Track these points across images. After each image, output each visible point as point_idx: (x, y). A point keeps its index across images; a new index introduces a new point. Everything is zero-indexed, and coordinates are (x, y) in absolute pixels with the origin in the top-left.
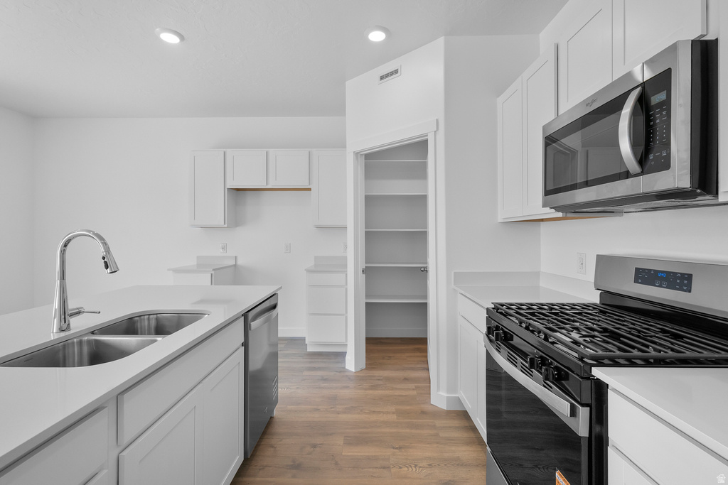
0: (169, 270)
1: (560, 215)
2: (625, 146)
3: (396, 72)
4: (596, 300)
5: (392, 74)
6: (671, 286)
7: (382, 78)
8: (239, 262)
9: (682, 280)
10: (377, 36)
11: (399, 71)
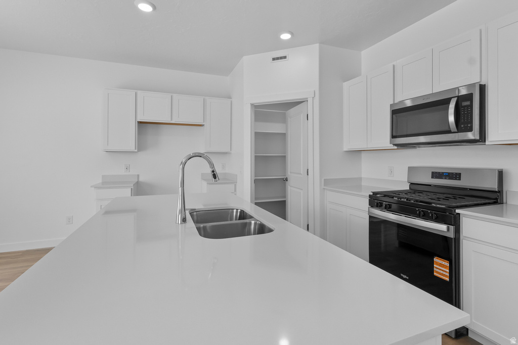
0: (91, 187)
1: (396, 147)
2: (451, 119)
3: (285, 57)
4: (408, 188)
5: (281, 58)
6: (450, 178)
7: (274, 59)
8: (141, 179)
9: (456, 176)
10: (286, 36)
11: (287, 57)
